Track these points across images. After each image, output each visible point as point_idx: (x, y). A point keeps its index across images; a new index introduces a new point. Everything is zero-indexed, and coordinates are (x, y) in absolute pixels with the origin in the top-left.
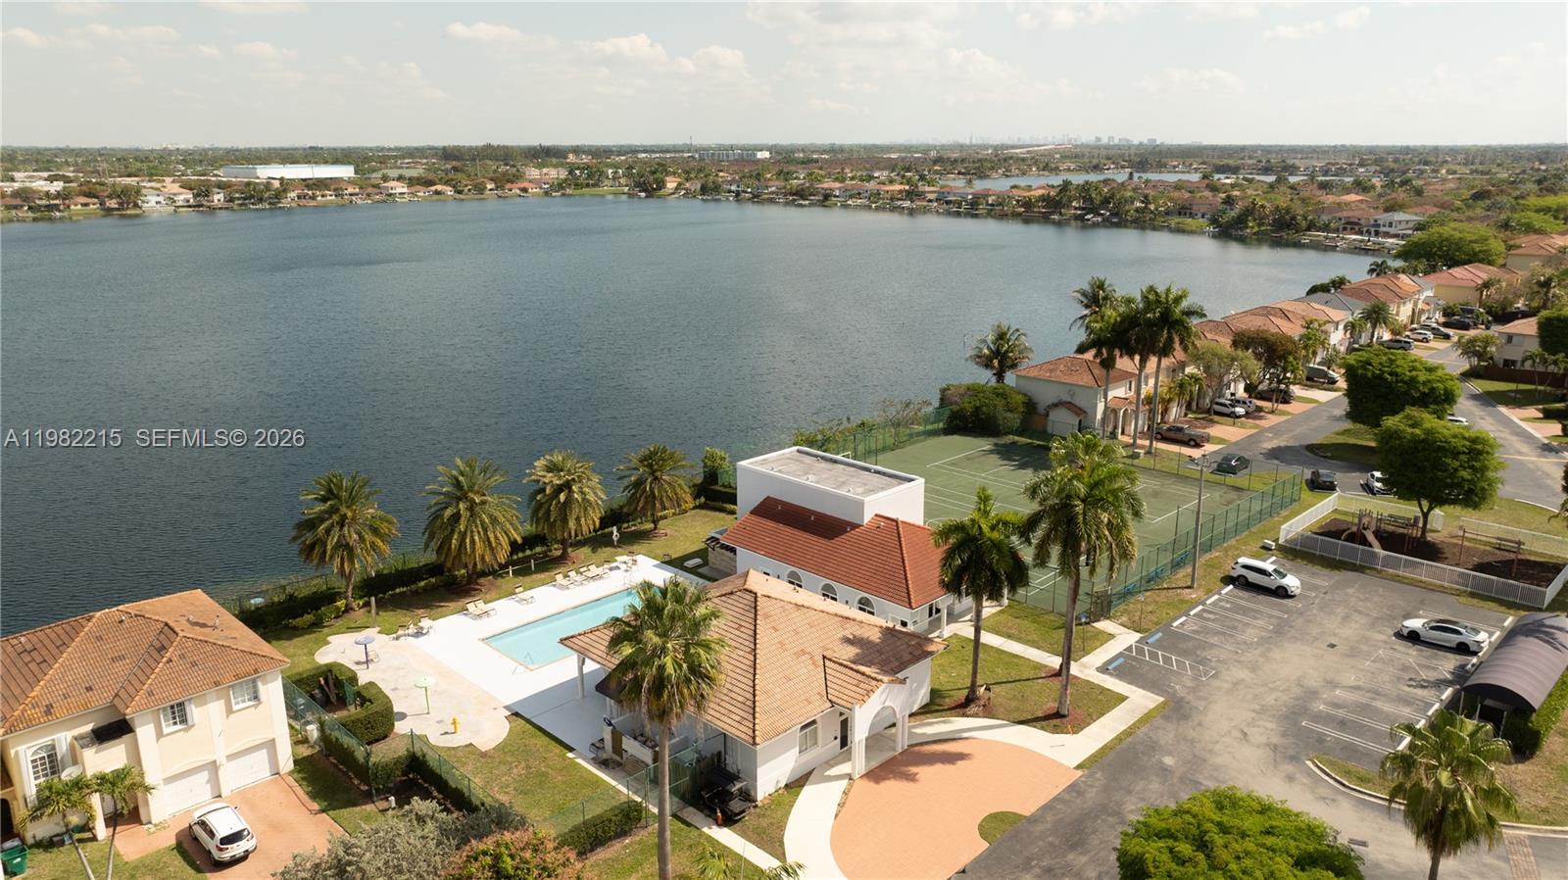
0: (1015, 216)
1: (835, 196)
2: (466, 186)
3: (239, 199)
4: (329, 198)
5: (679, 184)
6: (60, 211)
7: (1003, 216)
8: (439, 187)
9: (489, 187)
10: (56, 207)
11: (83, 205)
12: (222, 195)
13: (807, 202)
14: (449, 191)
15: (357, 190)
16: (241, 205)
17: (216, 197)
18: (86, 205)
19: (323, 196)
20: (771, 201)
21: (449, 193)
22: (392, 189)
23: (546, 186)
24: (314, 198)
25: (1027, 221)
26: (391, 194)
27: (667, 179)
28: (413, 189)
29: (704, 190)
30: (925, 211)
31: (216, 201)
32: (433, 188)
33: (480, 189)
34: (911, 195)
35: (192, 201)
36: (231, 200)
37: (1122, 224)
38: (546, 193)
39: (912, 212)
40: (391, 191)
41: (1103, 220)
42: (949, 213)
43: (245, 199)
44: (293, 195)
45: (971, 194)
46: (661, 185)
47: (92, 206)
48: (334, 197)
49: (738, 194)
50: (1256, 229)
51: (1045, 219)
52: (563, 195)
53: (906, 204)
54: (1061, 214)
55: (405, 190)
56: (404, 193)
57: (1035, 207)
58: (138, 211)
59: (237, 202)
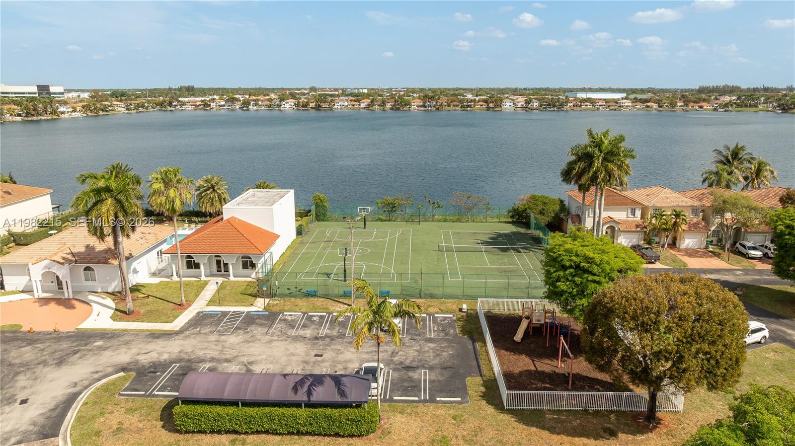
3: (544, 105)
8: (649, 104)
9: (679, 105)
10: (470, 106)
12: (538, 103)
15: (604, 103)
18: (482, 105)
19: (586, 106)
21: (655, 107)
22: (623, 103)
23: (717, 105)
24: (580, 106)
26: (621, 106)
28: (634, 104)
31: (535, 106)
32: (646, 104)
33: (673, 105)
35: (524, 105)
36: (541, 106)
38: (715, 109)
43: (548, 105)
44: (571, 104)
48: (590, 106)
52: (725, 111)
56: (629, 106)
58: (500, 109)
59: (543, 107)
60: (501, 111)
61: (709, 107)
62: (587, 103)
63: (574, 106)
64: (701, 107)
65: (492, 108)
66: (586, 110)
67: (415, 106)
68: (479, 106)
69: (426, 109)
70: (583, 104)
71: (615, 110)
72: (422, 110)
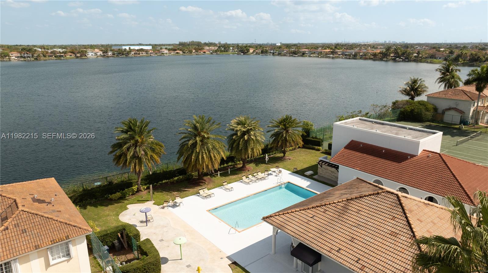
0: (370, 59)
1: (306, 54)
2: (186, 51)
3: (116, 54)
4: (144, 54)
5: (254, 51)
6: (63, 57)
7: (366, 59)
8: (178, 51)
9: (194, 51)
10: (62, 56)
11: (70, 55)
12: (111, 53)
13: (297, 55)
14: (181, 52)
15: (153, 52)
16: (117, 56)
17: (109, 53)
18: (71, 55)
19: (142, 53)
20: (285, 55)
21: (181, 53)
22: (163, 51)
23: (211, 51)
24: (139, 54)
25: (374, 60)
26: (163, 53)
27: (250, 49)
28: (170, 52)
29: (262, 52)
30: (338, 57)
31: (109, 55)
32: (176, 52)
33: (191, 52)
34: (332, 53)
35: (102, 54)
36: (114, 54)
37: (409, 61)
38: (211, 54)
39: (333, 58)
40: (163, 52)
41: (403, 60)
42: (346, 58)
43: (118, 54)
44: (133, 53)
45: (354, 52)
46: (248, 51)
47: (72, 56)
48: (145, 54)
49: (273, 53)
50: (463, 62)
51: (381, 59)
52: (217, 54)
53: (332, 56)
54: (387, 58)
55: (167, 52)
56: (167, 53)
57: (377, 56)
58: (86, 57)
61: (208, 52)
63: (135, 54)
64: (204, 52)
65: (80, 57)
66: (142, 56)
67: (14, 58)
70: (140, 52)
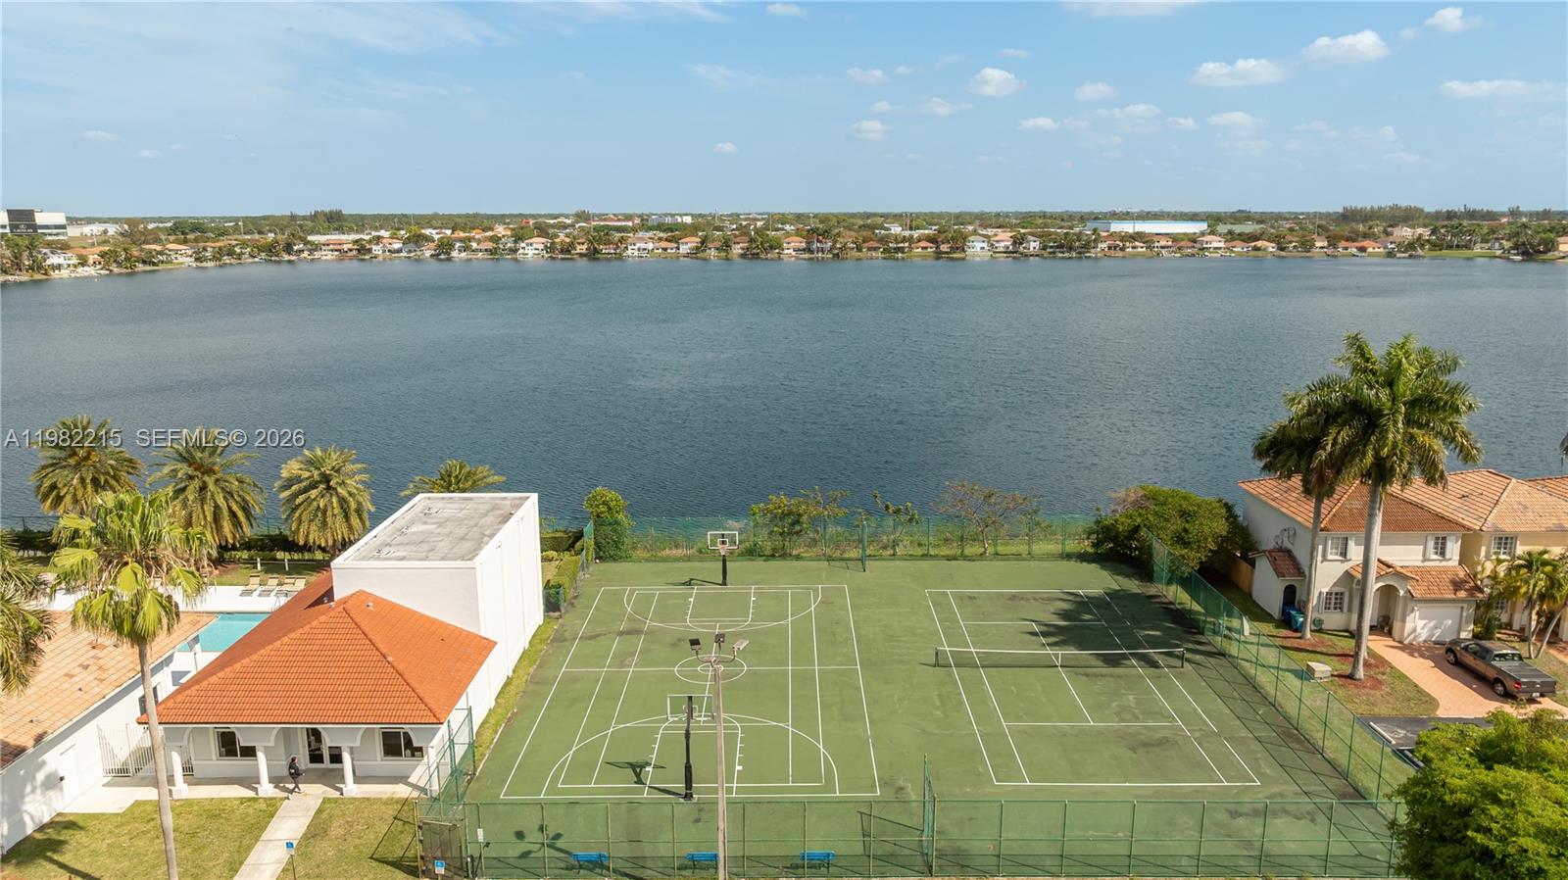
2: (1291, 242)
3: (1051, 247)
4: (1139, 250)
6: (903, 252)
9: (1318, 244)
10: (901, 250)
11: (923, 248)
12: (1038, 243)
14: (1271, 247)
15: (1170, 243)
16: (1050, 253)
17: (1032, 244)
19: (1133, 248)
21: (1271, 250)
22: (1207, 243)
23: (1393, 246)
24: (1124, 249)
26: (1205, 248)
28: (1229, 245)
31: (1032, 249)
32: (1254, 244)
33: (1308, 246)
35: (1011, 247)
36: (1045, 248)
38: (1390, 254)
43: (1057, 247)
44: (1104, 245)
46: (1550, 247)
47: (929, 250)
48: (1144, 249)
52: (1411, 256)
56: (1220, 248)
58: (962, 255)
59: (1048, 250)
60: (964, 259)
61: (1377, 250)
62: (1137, 243)
63: (1110, 248)
64: (1363, 249)
65: (947, 253)
66: (1134, 256)
67: (791, 251)
68: (920, 250)
69: (812, 256)
70: (1127, 244)
71: (1193, 255)
72: (805, 259)
